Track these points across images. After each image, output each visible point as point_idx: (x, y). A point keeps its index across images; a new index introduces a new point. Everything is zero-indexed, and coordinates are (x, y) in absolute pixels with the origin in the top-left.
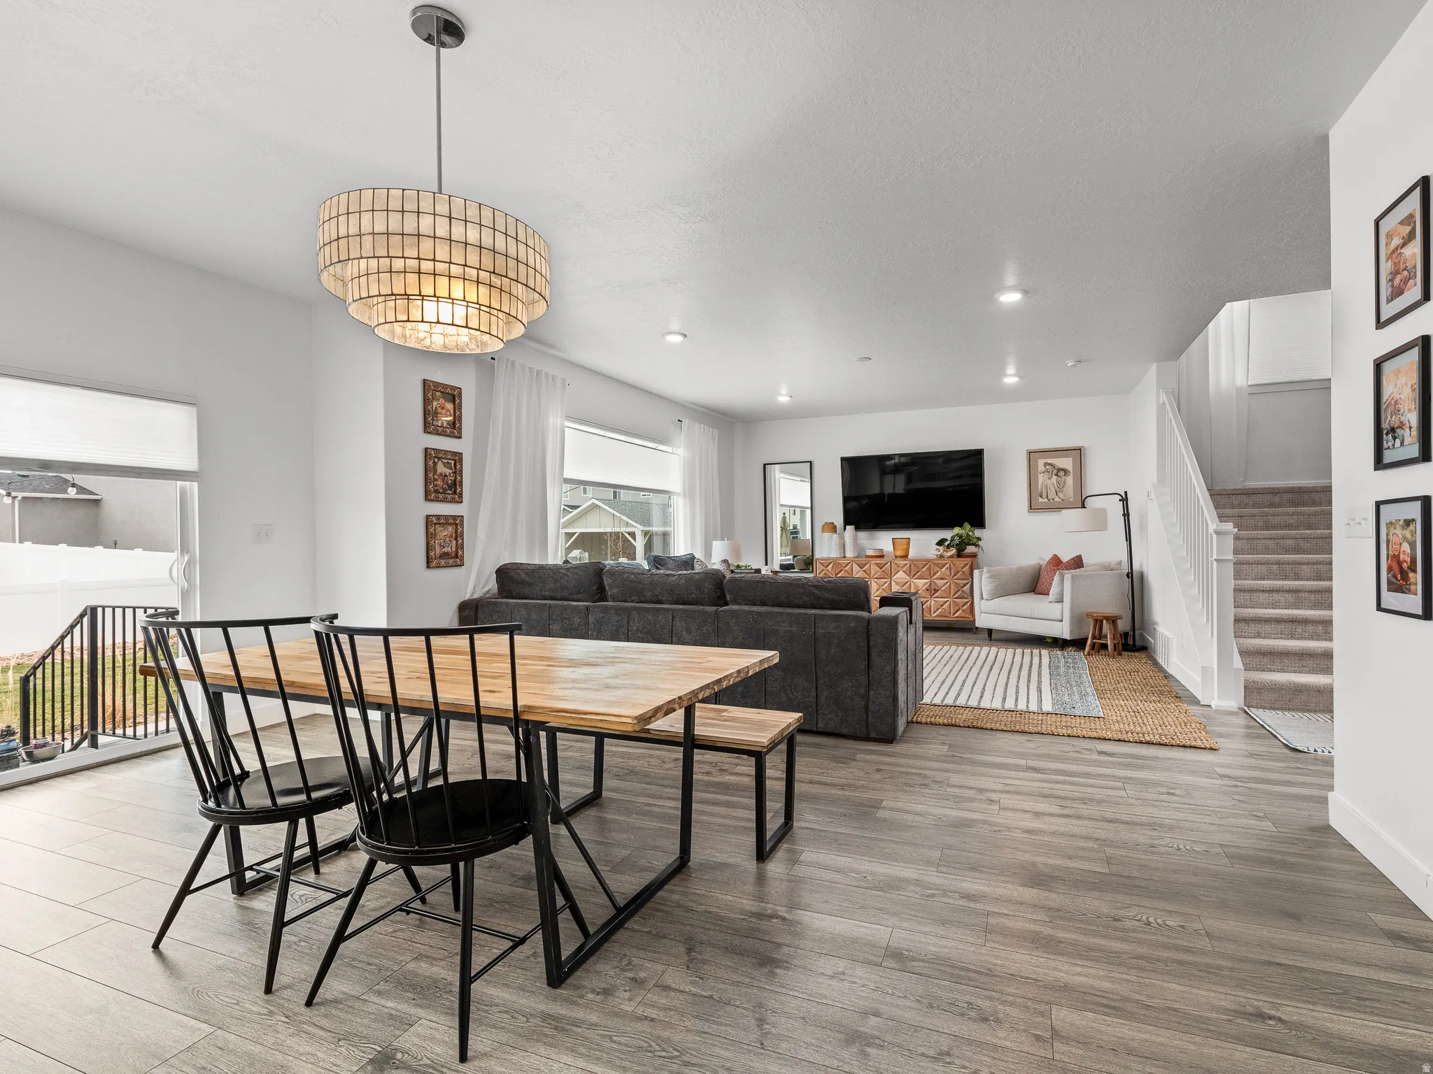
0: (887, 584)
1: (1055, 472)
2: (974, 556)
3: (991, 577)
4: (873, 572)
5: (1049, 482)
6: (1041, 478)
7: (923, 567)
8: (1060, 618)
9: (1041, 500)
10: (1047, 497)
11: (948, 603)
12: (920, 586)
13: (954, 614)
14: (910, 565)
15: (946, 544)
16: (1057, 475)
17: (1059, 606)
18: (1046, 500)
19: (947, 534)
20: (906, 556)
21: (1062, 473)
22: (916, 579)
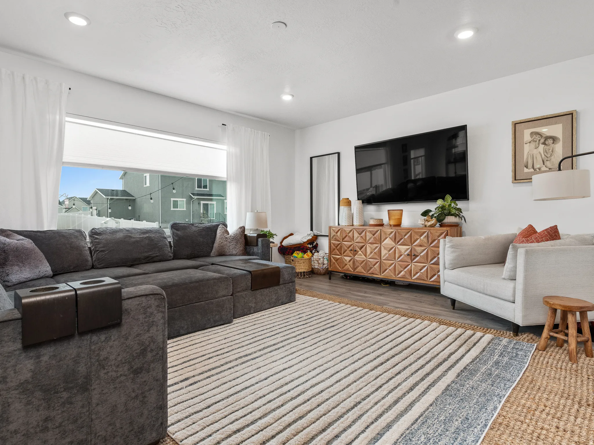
0: (378, 248)
1: (542, 140)
2: (456, 225)
3: (452, 247)
4: (368, 239)
5: (535, 152)
6: (527, 148)
7: (405, 235)
8: (511, 299)
9: (526, 170)
10: (533, 167)
11: (426, 268)
12: (403, 251)
13: (430, 278)
14: (396, 232)
15: (431, 214)
16: (544, 143)
17: (511, 284)
18: (532, 170)
19: (433, 207)
20: (399, 225)
21: (550, 141)
22: (400, 245)
